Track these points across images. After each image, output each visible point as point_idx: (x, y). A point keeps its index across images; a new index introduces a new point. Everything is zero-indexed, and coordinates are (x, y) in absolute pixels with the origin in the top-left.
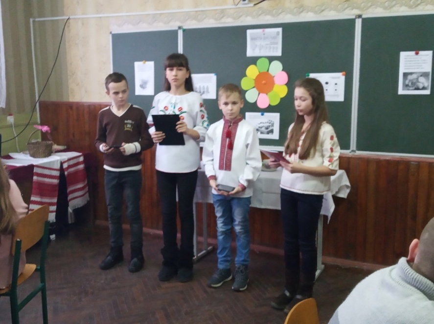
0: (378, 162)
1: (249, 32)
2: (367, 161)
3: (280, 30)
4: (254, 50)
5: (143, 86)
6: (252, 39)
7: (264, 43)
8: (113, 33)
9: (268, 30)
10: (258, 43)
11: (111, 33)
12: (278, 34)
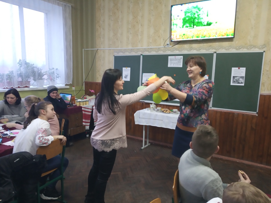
0: (221, 113)
1: (169, 57)
2: (216, 112)
3: (182, 57)
4: (171, 64)
5: (126, 77)
6: (170, 60)
7: (175, 62)
8: (115, 56)
9: (177, 57)
10: (173, 62)
11: (114, 56)
12: (181, 58)
